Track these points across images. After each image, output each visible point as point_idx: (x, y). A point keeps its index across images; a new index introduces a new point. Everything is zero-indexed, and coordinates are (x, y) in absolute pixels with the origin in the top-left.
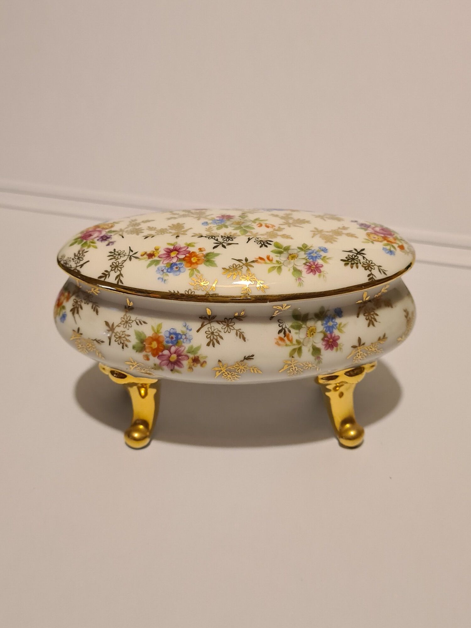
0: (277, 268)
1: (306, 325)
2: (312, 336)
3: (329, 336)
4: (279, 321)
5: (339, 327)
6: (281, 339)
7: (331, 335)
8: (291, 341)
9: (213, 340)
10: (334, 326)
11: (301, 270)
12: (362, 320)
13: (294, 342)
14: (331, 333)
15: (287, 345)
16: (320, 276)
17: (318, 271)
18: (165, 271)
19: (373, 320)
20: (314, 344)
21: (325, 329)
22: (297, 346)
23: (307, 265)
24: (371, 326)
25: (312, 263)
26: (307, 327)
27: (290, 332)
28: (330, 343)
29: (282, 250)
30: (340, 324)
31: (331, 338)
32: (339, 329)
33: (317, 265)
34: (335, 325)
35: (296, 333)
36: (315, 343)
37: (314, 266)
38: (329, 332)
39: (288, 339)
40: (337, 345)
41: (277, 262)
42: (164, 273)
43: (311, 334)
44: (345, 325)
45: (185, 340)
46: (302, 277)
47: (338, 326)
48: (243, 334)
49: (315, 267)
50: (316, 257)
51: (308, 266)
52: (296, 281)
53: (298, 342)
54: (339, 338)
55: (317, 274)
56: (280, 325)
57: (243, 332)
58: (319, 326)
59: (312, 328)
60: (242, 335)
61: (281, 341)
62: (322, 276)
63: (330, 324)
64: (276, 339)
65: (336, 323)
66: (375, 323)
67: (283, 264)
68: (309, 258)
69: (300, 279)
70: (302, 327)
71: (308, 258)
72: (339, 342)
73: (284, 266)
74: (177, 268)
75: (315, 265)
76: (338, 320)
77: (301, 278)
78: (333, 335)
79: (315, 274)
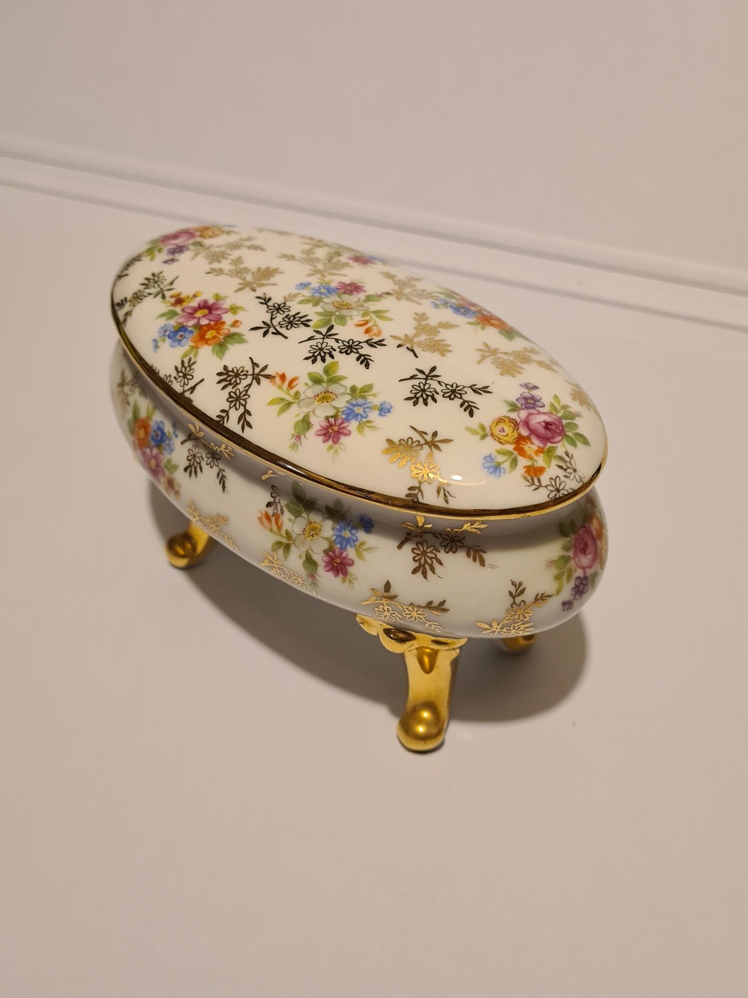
0: (286, 402)
1: (308, 515)
2: (311, 537)
3: (337, 552)
4: (273, 488)
5: (359, 547)
6: (267, 516)
7: (341, 554)
8: (279, 527)
9: (192, 469)
10: (351, 540)
11: (313, 425)
12: (405, 556)
13: (283, 533)
14: (343, 549)
15: (271, 530)
16: (331, 447)
17: (335, 440)
18: (167, 333)
19: (427, 567)
20: (310, 552)
21: (335, 537)
22: (285, 541)
23: (329, 422)
24: (419, 574)
25: (339, 422)
26: (309, 519)
27: (282, 512)
28: (335, 564)
29: (325, 378)
30: (362, 544)
31: (339, 557)
32: (357, 550)
33: (344, 428)
34: (354, 541)
35: (290, 520)
36: (312, 551)
37: (336, 429)
38: (338, 546)
39: (277, 523)
40: (345, 573)
41: (297, 394)
42: (164, 335)
43: (311, 534)
44: (370, 549)
45: (167, 447)
46: (304, 435)
47: (357, 543)
48: (225, 479)
49: (335, 431)
50: (356, 415)
51: (328, 424)
52: (293, 437)
53: (288, 535)
54: (352, 563)
55: (330, 442)
56: (273, 495)
57: (226, 477)
58: (328, 528)
59: (315, 525)
60: (222, 481)
61: (267, 520)
62: (333, 450)
63: (347, 534)
64: (261, 513)
65: (357, 537)
66: (429, 573)
67: (299, 403)
68: (344, 413)
69: (299, 437)
70: (301, 516)
71: (343, 411)
72: (350, 569)
73: (298, 405)
74: (181, 336)
75: (340, 427)
76: (361, 535)
77: (302, 437)
78: (344, 555)
79: (324, 441)
